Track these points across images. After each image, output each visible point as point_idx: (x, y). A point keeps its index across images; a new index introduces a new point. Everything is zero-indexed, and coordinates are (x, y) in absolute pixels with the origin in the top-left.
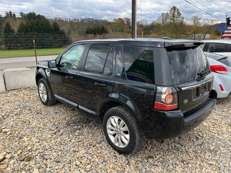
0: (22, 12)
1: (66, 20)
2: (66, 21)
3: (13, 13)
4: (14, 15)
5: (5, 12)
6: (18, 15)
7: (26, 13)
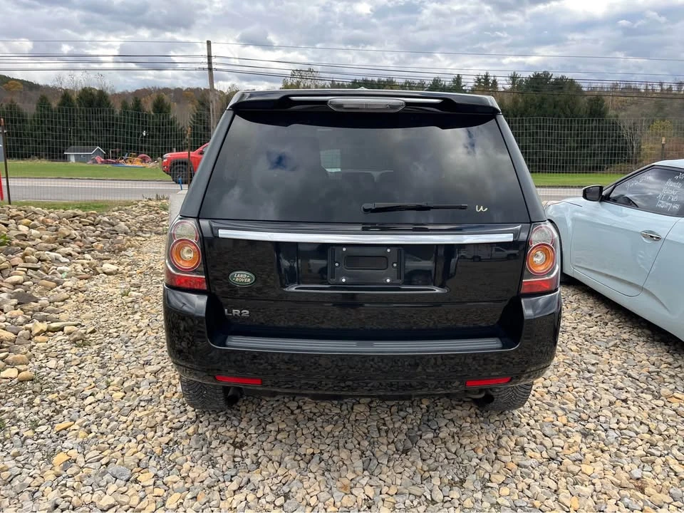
0: (516, 73)
1: (650, 88)
2: (646, 89)
3: (492, 78)
4: (495, 82)
5: (474, 77)
6: (504, 84)
7: (526, 75)
